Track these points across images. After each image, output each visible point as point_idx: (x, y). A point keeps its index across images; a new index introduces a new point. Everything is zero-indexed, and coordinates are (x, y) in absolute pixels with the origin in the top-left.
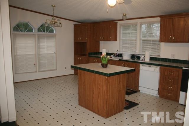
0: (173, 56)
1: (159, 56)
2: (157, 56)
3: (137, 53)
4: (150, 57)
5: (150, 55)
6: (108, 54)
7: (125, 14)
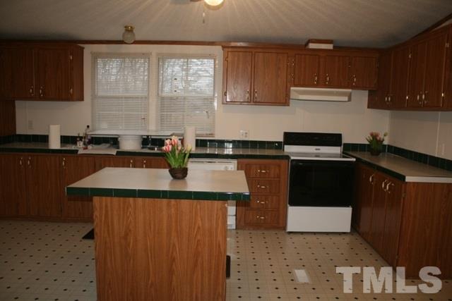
0: (244, 135)
1: (212, 135)
2: (207, 135)
3: (153, 130)
4: (197, 140)
5: (197, 136)
6: (65, 140)
7: (131, 27)
